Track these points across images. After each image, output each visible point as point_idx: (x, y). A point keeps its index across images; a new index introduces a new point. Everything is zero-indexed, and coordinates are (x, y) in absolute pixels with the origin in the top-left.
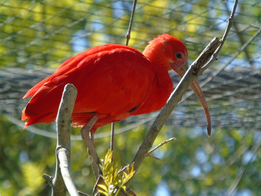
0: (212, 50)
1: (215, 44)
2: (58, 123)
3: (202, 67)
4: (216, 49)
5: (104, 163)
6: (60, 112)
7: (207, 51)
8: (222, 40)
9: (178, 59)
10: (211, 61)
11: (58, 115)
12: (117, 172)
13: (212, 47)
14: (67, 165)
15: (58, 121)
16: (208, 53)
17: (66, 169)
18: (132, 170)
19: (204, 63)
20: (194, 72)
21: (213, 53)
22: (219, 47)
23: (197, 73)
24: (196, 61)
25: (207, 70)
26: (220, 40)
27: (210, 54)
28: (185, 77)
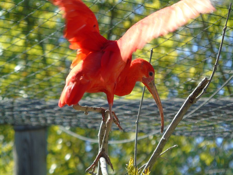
0: (203, 86)
1: (205, 82)
2: (100, 137)
3: (196, 97)
4: (206, 85)
5: (128, 166)
6: (101, 130)
7: (200, 87)
8: (210, 79)
9: (150, 77)
10: (202, 93)
11: (99, 132)
12: (138, 172)
13: (203, 84)
14: (105, 166)
15: (100, 136)
16: (200, 88)
17: (105, 168)
18: (148, 171)
19: (197, 95)
20: (191, 101)
21: (203, 88)
22: (207, 84)
23: (192, 102)
24: (192, 94)
25: (200, 100)
26: (208, 79)
27: (202, 89)
28: (185, 104)
